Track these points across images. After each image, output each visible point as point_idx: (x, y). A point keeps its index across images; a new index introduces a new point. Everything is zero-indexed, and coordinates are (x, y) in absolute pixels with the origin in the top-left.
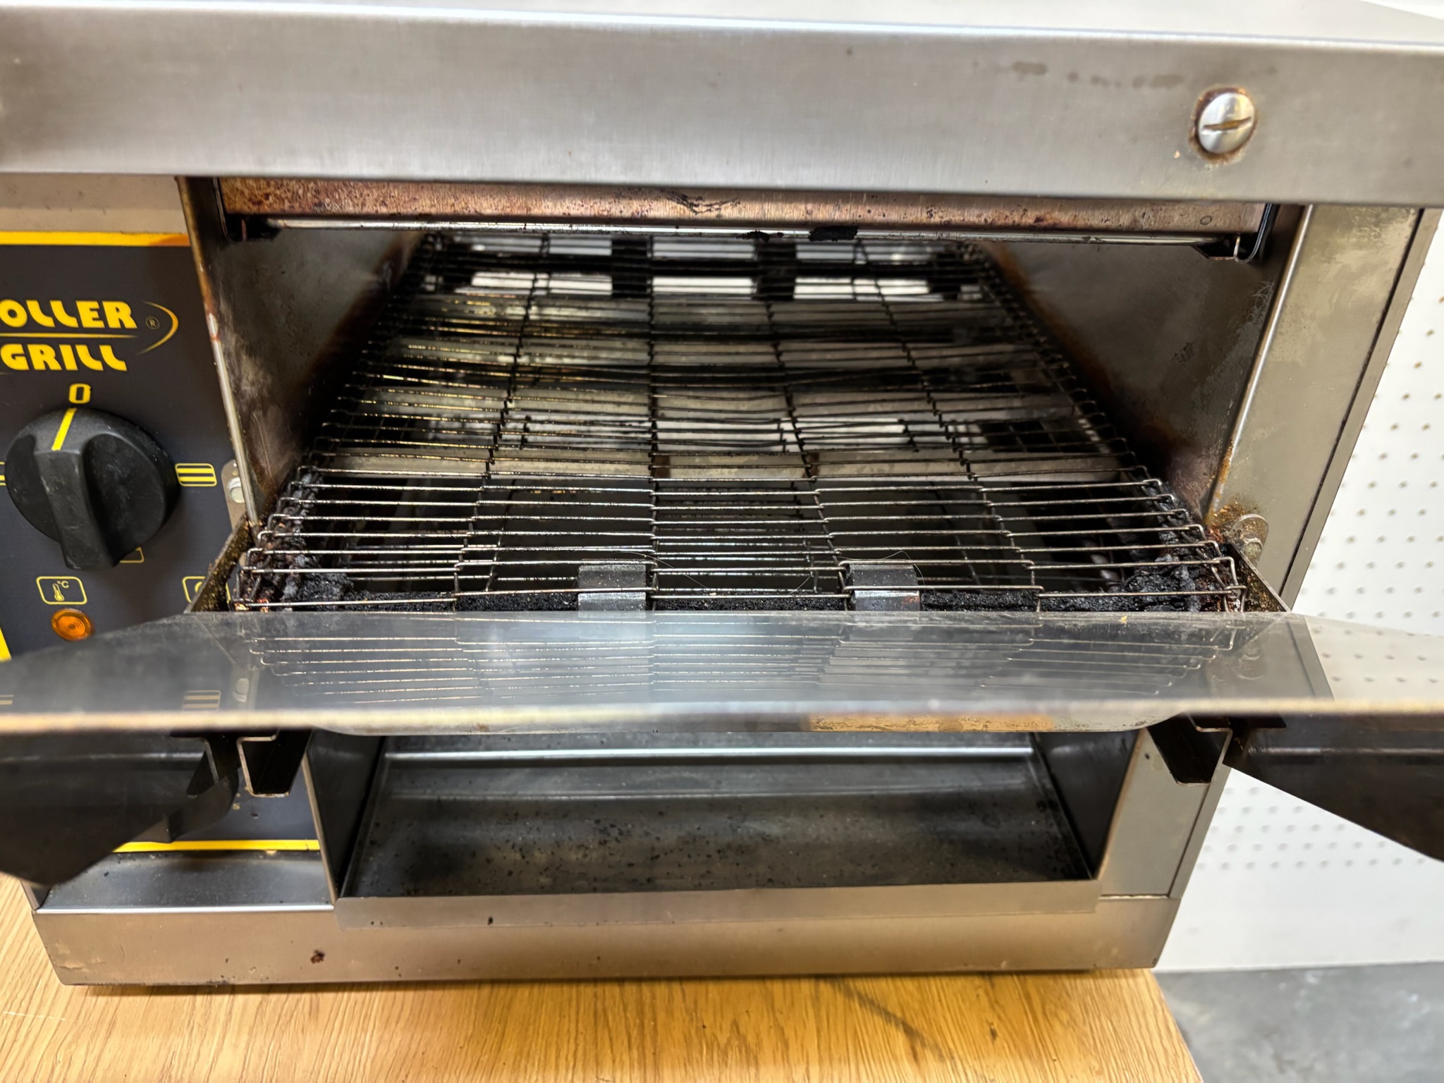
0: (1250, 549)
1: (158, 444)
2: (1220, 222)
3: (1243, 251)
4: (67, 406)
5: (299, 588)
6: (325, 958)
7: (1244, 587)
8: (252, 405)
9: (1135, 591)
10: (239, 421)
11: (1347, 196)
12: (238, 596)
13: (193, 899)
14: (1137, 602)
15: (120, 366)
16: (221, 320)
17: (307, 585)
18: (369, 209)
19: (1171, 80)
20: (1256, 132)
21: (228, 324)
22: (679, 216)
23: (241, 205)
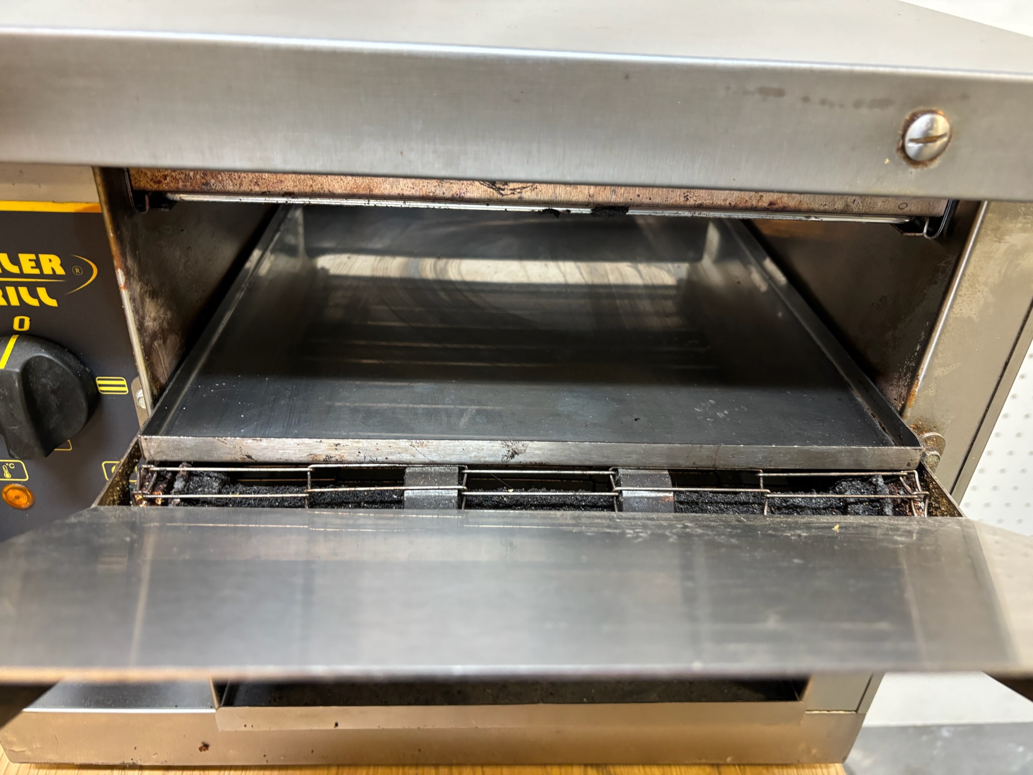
0: (931, 459)
1: (83, 363)
2: (914, 208)
3: (931, 230)
4: (12, 332)
5: (186, 483)
6: (210, 748)
7: (927, 493)
8: (154, 336)
9: (841, 493)
10: (142, 350)
11: (1019, 195)
12: (138, 488)
13: (109, 703)
14: (842, 502)
15: (53, 303)
16: (127, 274)
17: (192, 480)
18: (245, 188)
19: (883, 103)
20: (950, 144)
21: (133, 275)
22: (489, 197)
23: (144, 183)
